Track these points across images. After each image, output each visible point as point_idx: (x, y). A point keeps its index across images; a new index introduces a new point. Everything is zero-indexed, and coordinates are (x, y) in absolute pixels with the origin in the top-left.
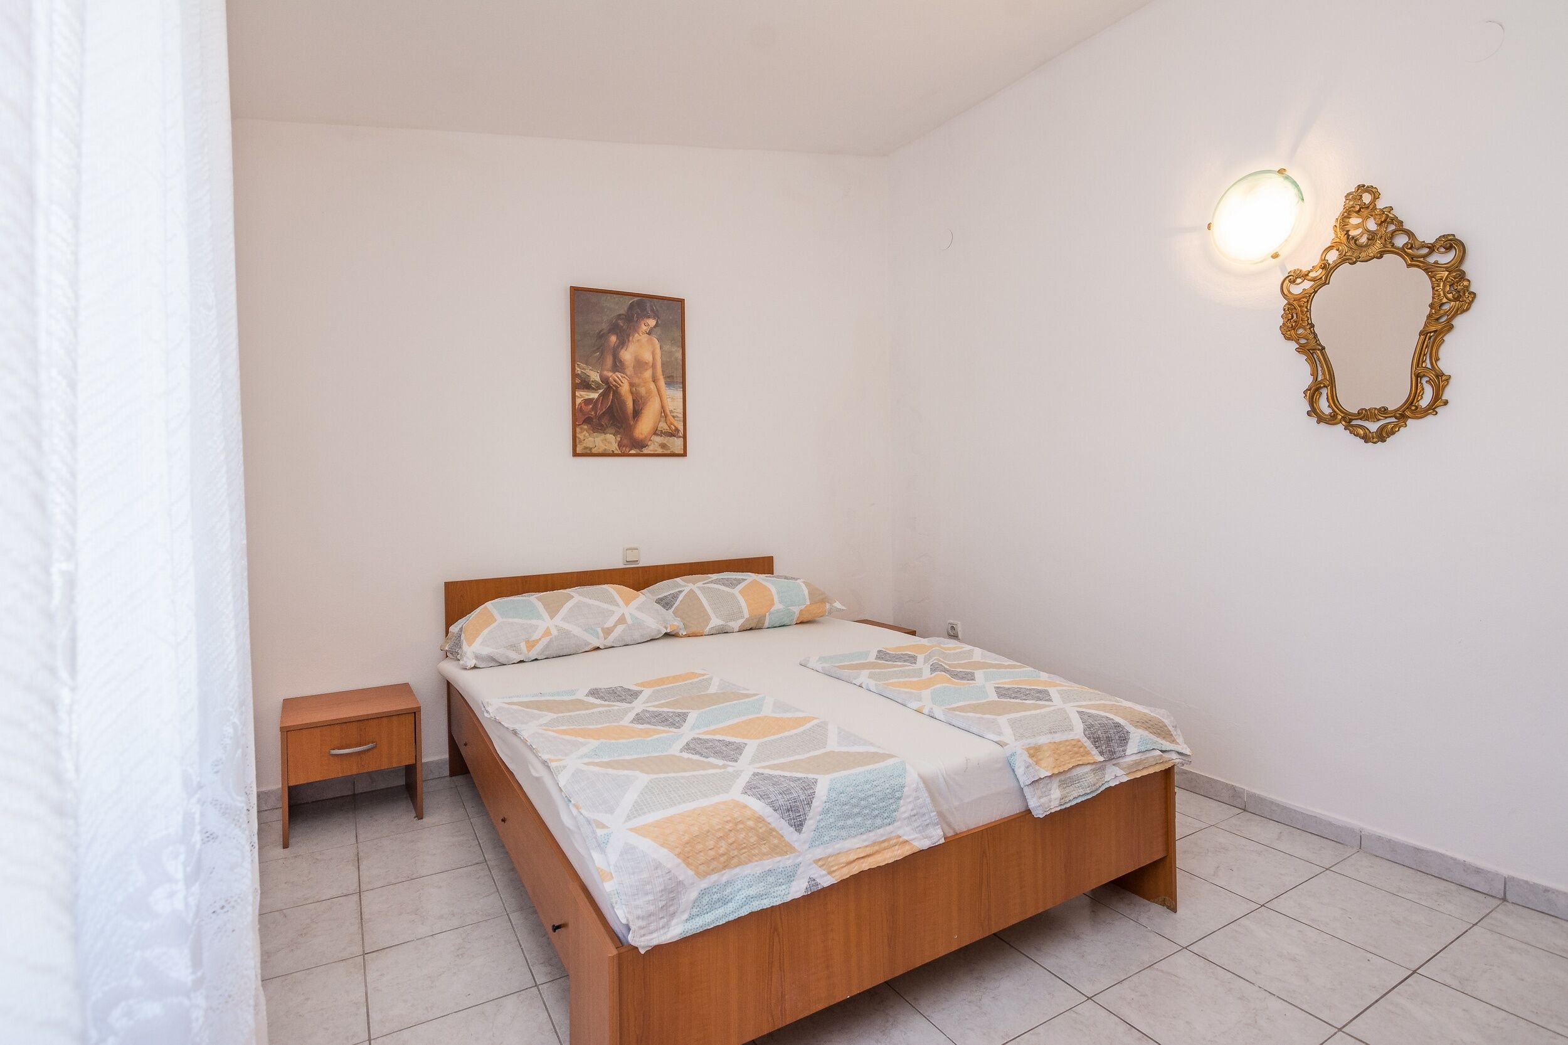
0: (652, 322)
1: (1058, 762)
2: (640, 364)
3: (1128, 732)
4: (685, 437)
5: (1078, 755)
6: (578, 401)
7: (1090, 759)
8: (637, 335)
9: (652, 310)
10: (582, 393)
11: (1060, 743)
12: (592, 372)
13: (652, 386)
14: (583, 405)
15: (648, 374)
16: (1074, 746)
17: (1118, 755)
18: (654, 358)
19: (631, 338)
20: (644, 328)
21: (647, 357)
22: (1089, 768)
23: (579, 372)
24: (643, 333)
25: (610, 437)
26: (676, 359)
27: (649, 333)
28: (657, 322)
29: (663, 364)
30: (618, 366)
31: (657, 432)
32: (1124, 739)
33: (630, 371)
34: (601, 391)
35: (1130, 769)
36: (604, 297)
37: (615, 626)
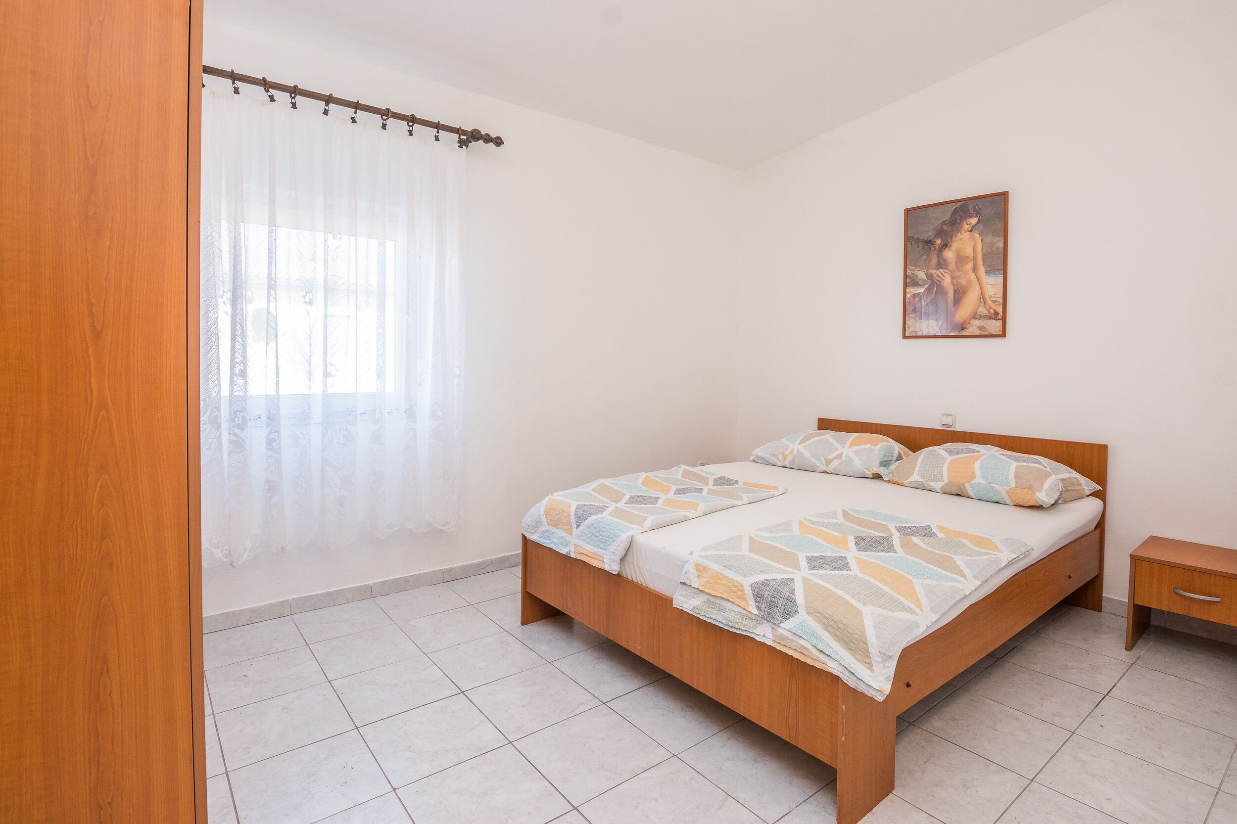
0: (974, 220)
1: (709, 585)
2: (961, 259)
3: (797, 611)
4: (1004, 320)
5: (734, 594)
6: (908, 296)
7: (743, 604)
8: (960, 234)
9: (975, 210)
10: (911, 290)
11: (726, 577)
12: (920, 272)
13: (972, 276)
14: (912, 298)
15: (970, 266)
16: (736, 586)
17: (774, 621)
18: (975, 251)
19: (954, 239)
20: (966, 227)
21: (968, 251)
22: (739, 609)
23: (909, 274)
24: (965, 232)
25: (932, 322)
26: (998, 248)
27: (971, 231)
28: (979, 219)
29: (984, 255)
30: (942, 264)
31: (976, 316)
32: (788, 614)
33: (952, 266)
34: (926, 286)
35: (781, 638)
36: (930, 210)
37: (833, 459)
